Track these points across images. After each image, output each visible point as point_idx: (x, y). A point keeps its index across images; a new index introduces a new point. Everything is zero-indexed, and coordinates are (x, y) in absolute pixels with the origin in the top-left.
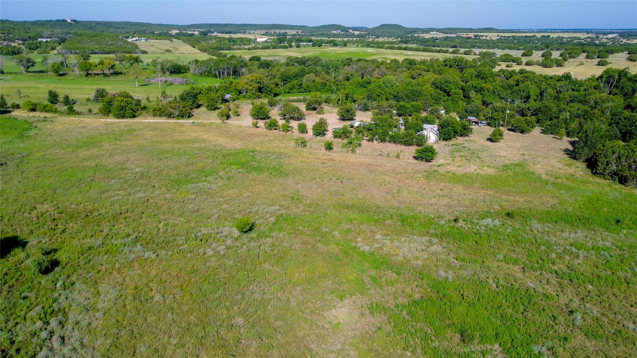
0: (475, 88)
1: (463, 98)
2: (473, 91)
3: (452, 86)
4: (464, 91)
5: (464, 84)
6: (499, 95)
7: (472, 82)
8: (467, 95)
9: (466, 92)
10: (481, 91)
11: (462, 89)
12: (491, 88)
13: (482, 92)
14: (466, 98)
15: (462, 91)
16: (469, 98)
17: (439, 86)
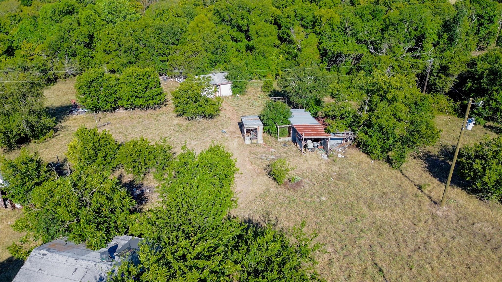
0: (302, 19)
1: (278, 42)
2: (298, 27)
3: (253, 17)
4: (279, 27)
5: (279, 12)
6: (355, 34)
7: (294, 7)
8: (285, 36)
9: (283, 29)
10: (314, 25)
11: (276, 23)
12: (337, 20)
13: (317, 29)
14: (284, 44)
15: (274, 27)
16: (290, 42)
17: (227, 18)
